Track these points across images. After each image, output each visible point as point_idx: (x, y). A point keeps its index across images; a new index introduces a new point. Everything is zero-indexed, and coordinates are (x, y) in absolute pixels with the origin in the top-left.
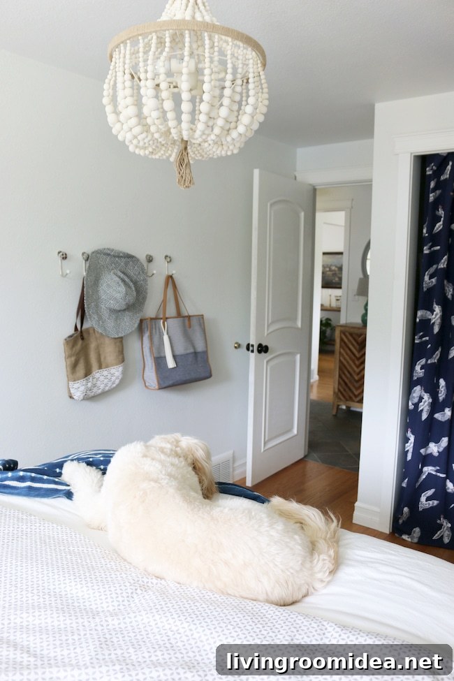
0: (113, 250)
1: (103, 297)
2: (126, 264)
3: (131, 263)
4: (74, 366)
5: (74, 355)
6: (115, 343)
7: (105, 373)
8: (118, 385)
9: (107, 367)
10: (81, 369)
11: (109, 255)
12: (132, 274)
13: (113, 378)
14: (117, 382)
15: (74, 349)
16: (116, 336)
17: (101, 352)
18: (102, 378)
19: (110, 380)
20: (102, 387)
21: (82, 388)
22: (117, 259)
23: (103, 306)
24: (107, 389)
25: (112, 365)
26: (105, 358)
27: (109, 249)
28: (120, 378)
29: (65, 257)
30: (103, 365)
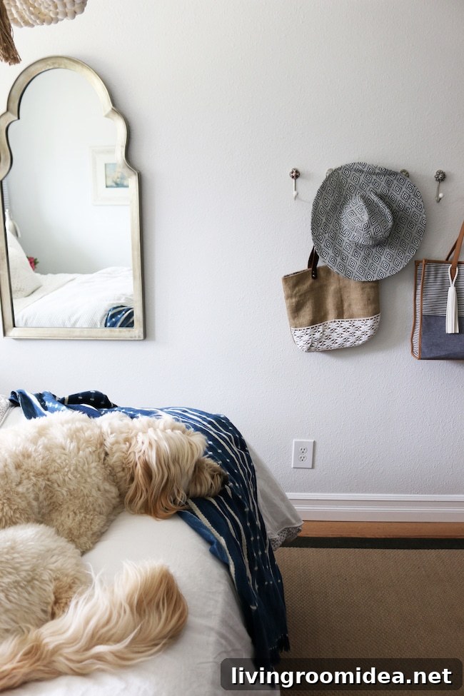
0: (365, 165)
1: (346, 227)
2: (389, 183)
3: (395, 182)
4: (296, 310)
5: (295, 295)
6: (363, 289)
7: (346, 324)
8: (365, 344)
9: (351, 317)
10: (307, 314)
11: (361, 171)
12: (399, 198)
13: (358, 333)
14: (364, 338)
15: (297, 289)
16: (364, 280)
17: (345, 297)
18: (340, 330)
19: (353, 334)
20: (340, 341)
21: (306, 338)
22: (374, 177)
23: (346, 239)
24: (348, 344)
25: (359, 316)
26: (350, 305)
27: (360, 164)
28: (369, 334)
29: (296, 175)
30: (346, 314)
